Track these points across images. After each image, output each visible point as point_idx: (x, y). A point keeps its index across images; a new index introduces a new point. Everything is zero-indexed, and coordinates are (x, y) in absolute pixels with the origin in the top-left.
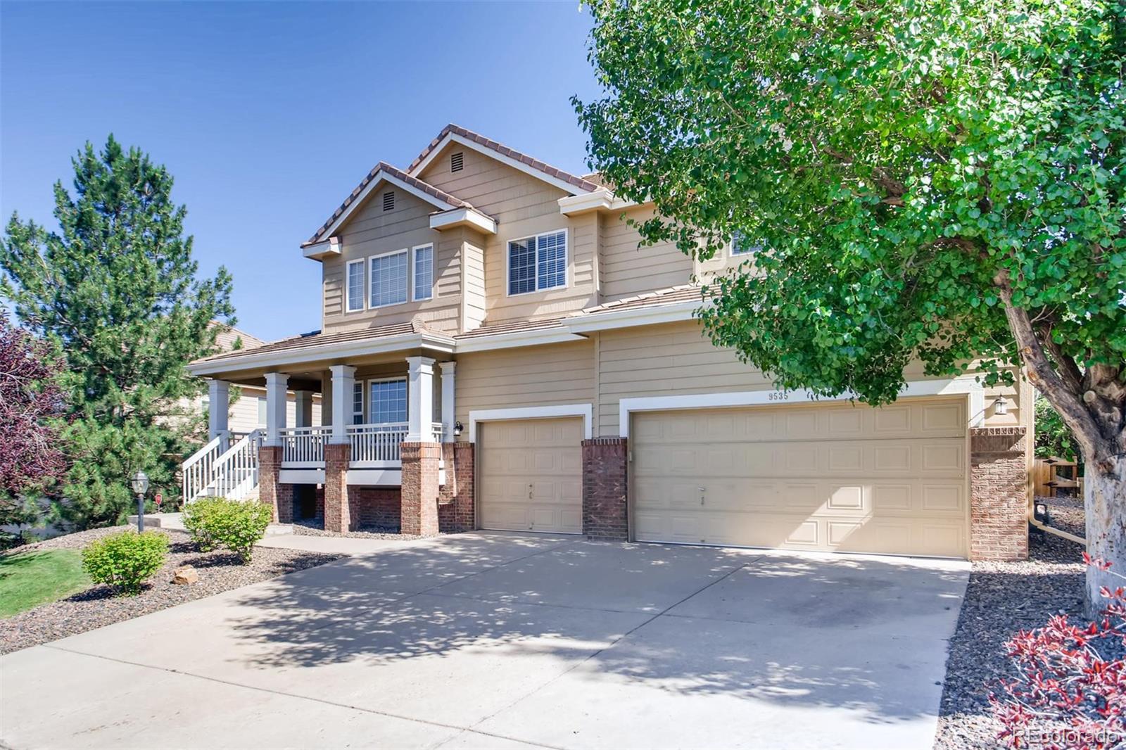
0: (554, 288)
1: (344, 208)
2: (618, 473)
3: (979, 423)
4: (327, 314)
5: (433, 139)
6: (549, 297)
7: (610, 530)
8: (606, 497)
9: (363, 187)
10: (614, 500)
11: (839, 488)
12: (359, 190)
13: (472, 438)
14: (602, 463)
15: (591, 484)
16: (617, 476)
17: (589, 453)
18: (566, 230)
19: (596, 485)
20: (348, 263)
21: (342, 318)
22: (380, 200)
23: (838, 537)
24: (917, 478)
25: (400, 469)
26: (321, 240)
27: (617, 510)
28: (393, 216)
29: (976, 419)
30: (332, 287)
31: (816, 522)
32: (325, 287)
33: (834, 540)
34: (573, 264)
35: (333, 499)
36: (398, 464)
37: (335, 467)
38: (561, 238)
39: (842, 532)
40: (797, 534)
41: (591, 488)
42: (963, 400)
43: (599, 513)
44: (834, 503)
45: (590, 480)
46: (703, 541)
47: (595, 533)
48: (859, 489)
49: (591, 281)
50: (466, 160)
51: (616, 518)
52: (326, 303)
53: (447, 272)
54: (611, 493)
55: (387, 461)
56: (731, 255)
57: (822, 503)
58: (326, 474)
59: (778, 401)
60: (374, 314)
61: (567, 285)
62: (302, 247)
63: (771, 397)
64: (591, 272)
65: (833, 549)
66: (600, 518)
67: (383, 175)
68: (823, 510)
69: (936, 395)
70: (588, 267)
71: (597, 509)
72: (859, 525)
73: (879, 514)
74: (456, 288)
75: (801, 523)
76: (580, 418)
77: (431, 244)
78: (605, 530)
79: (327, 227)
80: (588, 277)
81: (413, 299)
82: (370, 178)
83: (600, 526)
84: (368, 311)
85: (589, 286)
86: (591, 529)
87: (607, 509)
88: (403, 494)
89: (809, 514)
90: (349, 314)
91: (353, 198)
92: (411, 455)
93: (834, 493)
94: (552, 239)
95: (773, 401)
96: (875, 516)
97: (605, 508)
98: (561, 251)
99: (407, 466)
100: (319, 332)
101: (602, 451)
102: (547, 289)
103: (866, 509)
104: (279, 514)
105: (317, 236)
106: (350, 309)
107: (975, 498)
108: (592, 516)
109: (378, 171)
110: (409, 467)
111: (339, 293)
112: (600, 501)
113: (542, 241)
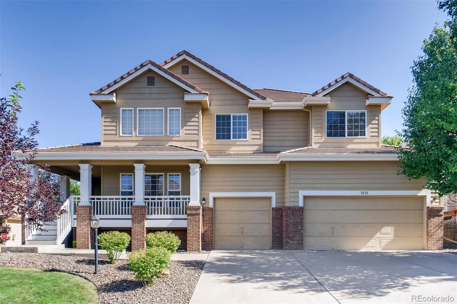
0: (241, 139)
1: (122, 78)
2: (299, 221)
3: (429, 205)
4: (104, 134)
5: (174, 55)
6: (238, 143)
7: (296, 245)
8: (294, 231)
9: (136, 70)
10: (298, 233)
11: (383, 227)
12: (134, 71)
13: (211, 205)
14: (292, 217)
15: (287, 226)
16: (299, 222)
17: (286, 213)
18: (247, 114)
19: (290, 226)
20: (121, 109)
21: (116, 138)
22: (145, 79)
23: (383, 245)
24: (409, 223)
25: (186, 219)
26: (103, 93)
27: (299, 237)
28: (154, 89)
29: (429, 203)
30: (108, 120)
31: (376, 239)
32: (103, 120)
33: (382, 246)
34: (250, 130)
35: (138, 235)
36: (185, 216)
37: (139, 218)
38: (245, 117)
39: (384, 242)
40: (368, 244)
41: (287, 228)
42: (424, 198)
43: (291, 238)
44: (382, 232)
45: (287, 224)
46: (333, 248)
47: (289, 247)
48: (390, 227)
49: (260, 139)
50: (190, 70)
51: (298, 240)
52: (104, 128)
53: (189, 124)
54: (297, 230)
55: (172, 215)
56: (326, 137)
57: (378, 232)
58: (133, 222)
59: (364, 195)
60: (140, 139)
61: (248, 139)
62: (90, 95)
63: (362, 193)
64: (260, 135)
65: (381, 249)
66: (291, 240)
67: (150, 66)
68: (378, 235)
69: (417, 195)
70: (258, 133)
71: (290, 236)
72: (390, 240)
73: (396, 236)
74: (196, 132)
75: (370, 240)
76: (270, 198)
77: (180, 108)
78: (294, 245)
79: (109, 86)
80: (258, 137)
81: (168, 134)
82: (142, 66)
83: (291, 244)
84: (136, 136)
85: (259, 141)
86: (287, 245)
87: (295, 237)
88: (188, 232)
89: (373, 236)
90: (122, 136)
91: (129, 74)
92: (194, 212)
93: (382, 228)
94: (240, 117)
95: (363, 195)
96: (395, 237)
97: (294, 236)
98: (245, 124)
99: (190, 217)
100: (99, 144)
101: (293, 212)
102: (237, 139)
103: (393, 234)
104: (91, 244)
105: (101, 90)
106: (122, 134)
107: (429, 230)
108: (288, 240)
109: (148, 64)
110: (192, 218)
111: (114, 124)
112: (292, 233)
113: (234, 117)
